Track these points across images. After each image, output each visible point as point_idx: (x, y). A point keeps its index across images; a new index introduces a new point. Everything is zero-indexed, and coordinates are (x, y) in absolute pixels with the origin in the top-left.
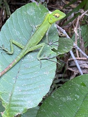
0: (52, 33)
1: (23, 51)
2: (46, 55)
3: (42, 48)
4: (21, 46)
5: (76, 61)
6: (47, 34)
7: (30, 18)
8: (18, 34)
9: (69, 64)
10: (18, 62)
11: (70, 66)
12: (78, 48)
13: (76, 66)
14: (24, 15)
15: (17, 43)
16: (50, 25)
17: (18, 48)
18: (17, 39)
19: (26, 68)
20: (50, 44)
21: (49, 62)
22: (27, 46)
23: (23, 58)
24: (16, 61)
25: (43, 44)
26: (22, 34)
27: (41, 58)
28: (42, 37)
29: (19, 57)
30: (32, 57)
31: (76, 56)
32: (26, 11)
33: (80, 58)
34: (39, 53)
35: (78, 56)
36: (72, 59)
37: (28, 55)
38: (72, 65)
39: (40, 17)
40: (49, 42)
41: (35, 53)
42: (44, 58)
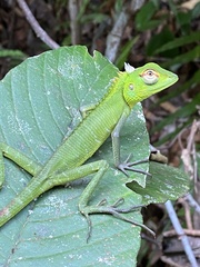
0: (129, 136)
1: (36, 182)
2: (108, 199)
3: (98, 175)
4: (29, 165)
5: (185, 240)
6: (115, 134)
7: (65, 85)
8: (24, 129)
9: (165, 247)
10: (15, 217)
11: (168, 251)
12: (193, 203)
13: (183, 253)
14: (48, 75)
15: (17, 156)
16: (127, 109)
17: (19, 173)
18: (20, 143)
19: (39, 237)
20: (122, 167)
21: (117, 223)
22: (49, 168)
23: (32, 204)
24: (8, 213)
25: (100, 165)
26: (36, 132)
27: (92, 209)
28: (99, 143)
29: (20, 202)
30: (63, 205)
31: (184, 226)
32: (55, 66)
33: (194, 232)
34: (86, 192)
35: (189, 224)
36: (173, 232)
37: (52, 198)
38: (172, 249)
39: (95, 88)
40: (121, 160)
41: (74, 193)
42: (101, 209)
